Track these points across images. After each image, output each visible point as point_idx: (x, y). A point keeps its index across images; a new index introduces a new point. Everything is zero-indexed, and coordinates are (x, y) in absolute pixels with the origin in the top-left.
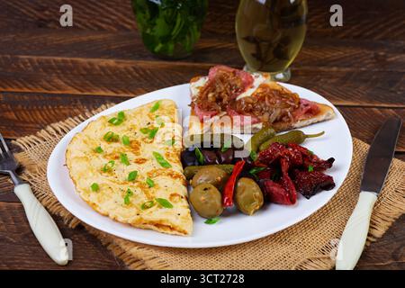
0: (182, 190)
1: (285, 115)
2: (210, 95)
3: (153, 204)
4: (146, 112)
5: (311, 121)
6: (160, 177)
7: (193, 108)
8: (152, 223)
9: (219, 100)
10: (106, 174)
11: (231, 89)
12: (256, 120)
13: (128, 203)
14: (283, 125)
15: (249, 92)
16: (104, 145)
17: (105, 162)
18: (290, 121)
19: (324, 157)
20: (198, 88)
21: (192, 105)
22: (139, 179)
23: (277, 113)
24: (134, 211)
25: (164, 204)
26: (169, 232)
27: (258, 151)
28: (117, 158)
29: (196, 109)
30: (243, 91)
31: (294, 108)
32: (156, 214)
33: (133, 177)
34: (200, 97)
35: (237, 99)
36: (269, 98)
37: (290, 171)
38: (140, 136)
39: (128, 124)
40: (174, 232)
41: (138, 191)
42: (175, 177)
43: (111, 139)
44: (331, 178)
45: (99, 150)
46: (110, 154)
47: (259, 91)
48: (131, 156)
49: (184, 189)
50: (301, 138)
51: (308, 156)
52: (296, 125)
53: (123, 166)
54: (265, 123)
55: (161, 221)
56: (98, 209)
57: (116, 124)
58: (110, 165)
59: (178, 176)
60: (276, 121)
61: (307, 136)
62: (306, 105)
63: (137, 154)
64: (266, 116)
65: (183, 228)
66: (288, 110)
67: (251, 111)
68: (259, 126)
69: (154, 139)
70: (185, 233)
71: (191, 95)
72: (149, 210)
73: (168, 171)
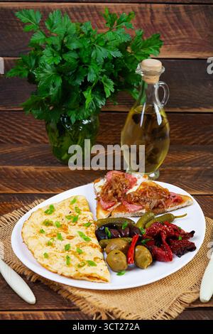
0: (100, 255)
1: (160, 203)
2: (110, 192)
3: (85, 265)
4: (67, 205)
5: (177, 207)
6: (85, 247)
7: (99, 201)
8: (85, 275)
9: (115, 194)
10: (50, 247)
11: (123, 187)
12: (141, 207)
13: (68, 264)
14: (159, 210)
15: (134, 189)
16: (44, 228)
17: (48, 239)
18: (163, 208)
19: (188, 230)
20: (100, 187)
21: (98, 199)
22: (71, 249)
23: (155, 202)
24: (74, 269)
25: (91, 264)
26: (96, 280)
27: (144, 228)
28: (55, 236)
29: (101, 201)
30: (131, 188)
31: (166, 198)
32: (88, 270)
33: (67, 248)
34: (103, 193)
35: (127, 193)
36: (149, 192)
37: (167, 240)
38: (66, 221)
39: (57, 213)
40: (100, 281)
41: (72, 257)
42: (95, 247)
43: (48, 224)
44: (193, 244)
45: (42, 231)
46: (50, 234)
47: (142, 187)
48: (63, 235)
49: (101, 254)
50: (172, 218)
51: (177, 230)
52: (168, 210)
53: (59, 241)
54: (147, 210)
55: (92, 274)
56: (50, 269)
57: (49, 214)
58: (51, 241)
59: (96, 246)
60: (154, 208)
61: (176, 217)
62: (174, 197)
63: (67, 233)
64: (148, 204)
65: (106, 278)
66: (162, 200)
67: (137, 202)
68: (144, 211)
69: (77, 222)
70: (107, 281)
71: (95, 192)
72: (83, 268)
73: (89, 243)
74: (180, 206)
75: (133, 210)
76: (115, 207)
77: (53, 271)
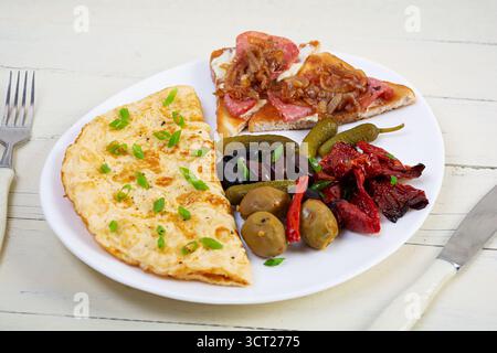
0: (228, 221)
1: (348, 102)
2: (244, 78)
3: (197, 246)
4: (156, 106)
5: (384, 108)
6: (197, 204)
7: (222, 98)
8: (199, 272)
9: (256, 83)
10: (121, 205)
11: (269, 66)
12: (309, 110)
13: (161, 247)
14: (346, 116)
15: (294, 69)
16: (110, 161)
17: (118, 186)
18: (355, 111)
20: (222, 67)
21: (220, 94)
22: (167, 208)
23: (337, 100)
24: (174, 258)
25: (210, 245)
26: (223, 282)
27: (317, 155)
28: (132, 178)
29: (227, 99)
30: (285, 68)
31: (361, 92)
32: (203, 260)
33: (158, 207)
34: (229, 81)
35: (279, 79)
36: (325, 80)
38: (155, 145)
39: (135, 125)
40: (230, 283)
41: (170, 227)
42: (216, 204)
43: (116, 150)
45: (104, 170)
46: (121, 175)
47: (308, 67)
48: (150, 175)
49: (231, 218)
50: (370, 132)
52: (364, 115)
53: (141, 191)
54: (321, 115)
55: (213, 269)
56: (123, 257)
57: (121, 128)
58: (125, 191)
59: (219, 202)
60: (337, 111)
61: (381, 131)
62: (377, 89)
63: (158, 171)
64: (323, 104)
65: (243, 278)
66: (352, 95)
67: (301, 98)
68: (315, 118)
69: (177, 147)
70: (245, 283)
71: (214, 77)
72: (193, 255)
73: (205, 195)
74: (389, 106)
75: (292, 117)
76: (255, 109)
77: (130, 261)
